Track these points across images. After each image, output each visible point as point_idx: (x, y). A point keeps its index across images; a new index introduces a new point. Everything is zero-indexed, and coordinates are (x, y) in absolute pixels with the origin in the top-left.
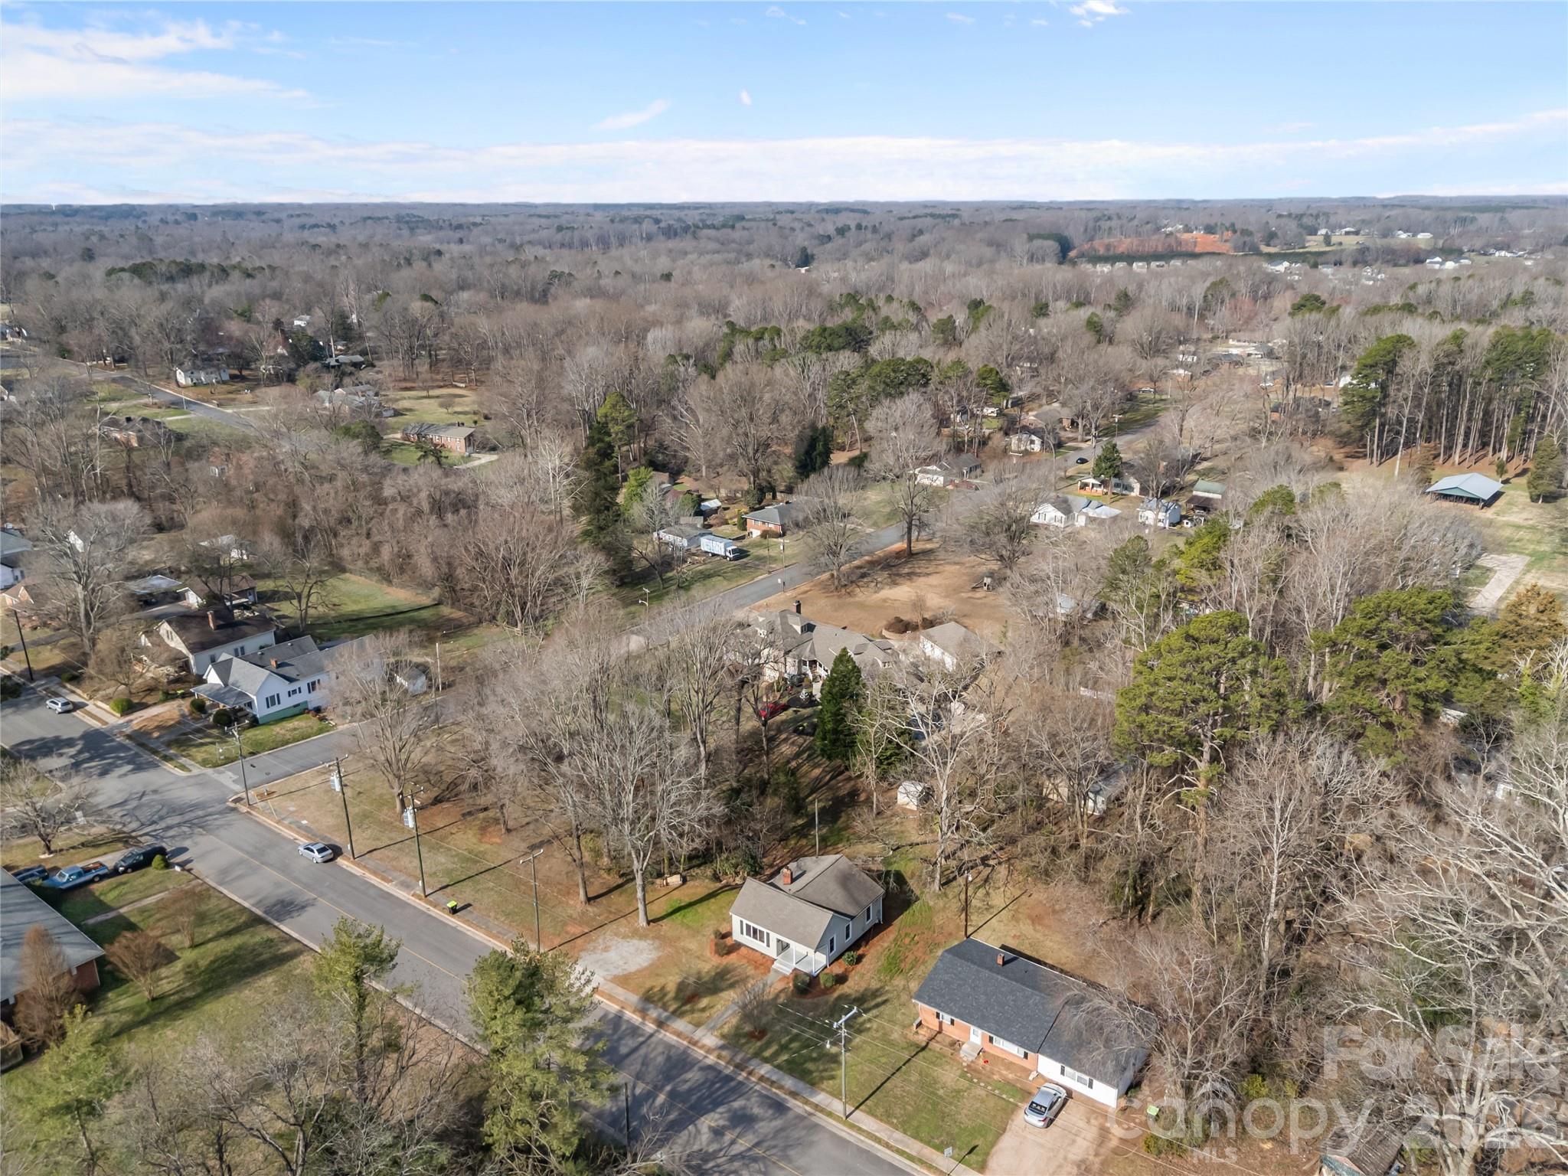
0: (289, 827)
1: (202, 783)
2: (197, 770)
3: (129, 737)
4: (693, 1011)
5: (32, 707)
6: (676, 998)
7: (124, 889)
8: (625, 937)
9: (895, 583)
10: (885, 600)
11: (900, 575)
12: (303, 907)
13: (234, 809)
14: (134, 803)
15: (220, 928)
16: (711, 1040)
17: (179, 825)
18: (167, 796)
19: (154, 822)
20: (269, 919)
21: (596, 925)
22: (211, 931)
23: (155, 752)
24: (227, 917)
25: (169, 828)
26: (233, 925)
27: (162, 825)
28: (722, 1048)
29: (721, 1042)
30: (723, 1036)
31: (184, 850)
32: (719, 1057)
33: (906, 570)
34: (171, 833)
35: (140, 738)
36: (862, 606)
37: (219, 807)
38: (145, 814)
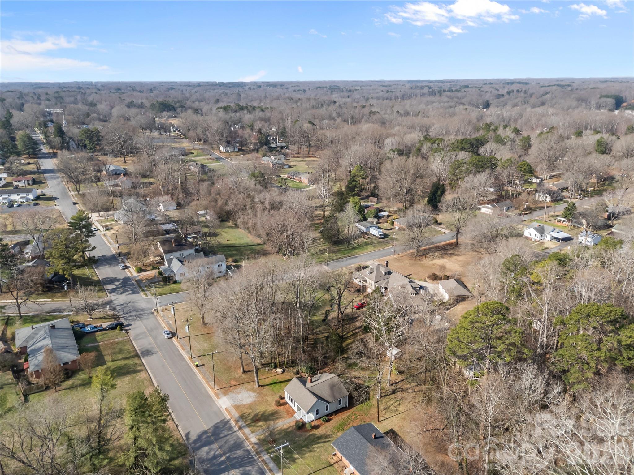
0: (165, 323)
1: (149, 301)
2: (150, 296)
3: (136, 281)
4: (254, 426)
5: (114, 266)
6: (251, 419)
7: (105, 335)
8: (248, 390)
9: (442, 257)
10: (433, 265)
11: (446, 254)
12: (153, 354)
13: (153, 313)
14: (125, 305)
15: (124, 356)
16: (254, 439)
17: (133, 316)
18: (136, 304)
19: (127, 313)
20: (141, 356)
21: (242, 382)
22: (121, 356)
23: (140, 287)
24: (129, 352)
25: (130, 316)
26: (129, 356)
27: (129, 315)
28: (256, 444)
29: (257, 441)
30: (259, 439)
31: (130, 325)
32: (253, 447)
33: (451, 252)
34: (130, 318)
35: (139, 282)
36: (422, 266)
37: (149, 311)
38: (126, 310)
